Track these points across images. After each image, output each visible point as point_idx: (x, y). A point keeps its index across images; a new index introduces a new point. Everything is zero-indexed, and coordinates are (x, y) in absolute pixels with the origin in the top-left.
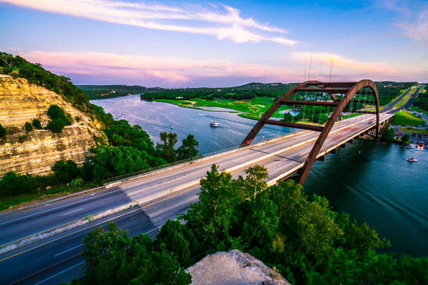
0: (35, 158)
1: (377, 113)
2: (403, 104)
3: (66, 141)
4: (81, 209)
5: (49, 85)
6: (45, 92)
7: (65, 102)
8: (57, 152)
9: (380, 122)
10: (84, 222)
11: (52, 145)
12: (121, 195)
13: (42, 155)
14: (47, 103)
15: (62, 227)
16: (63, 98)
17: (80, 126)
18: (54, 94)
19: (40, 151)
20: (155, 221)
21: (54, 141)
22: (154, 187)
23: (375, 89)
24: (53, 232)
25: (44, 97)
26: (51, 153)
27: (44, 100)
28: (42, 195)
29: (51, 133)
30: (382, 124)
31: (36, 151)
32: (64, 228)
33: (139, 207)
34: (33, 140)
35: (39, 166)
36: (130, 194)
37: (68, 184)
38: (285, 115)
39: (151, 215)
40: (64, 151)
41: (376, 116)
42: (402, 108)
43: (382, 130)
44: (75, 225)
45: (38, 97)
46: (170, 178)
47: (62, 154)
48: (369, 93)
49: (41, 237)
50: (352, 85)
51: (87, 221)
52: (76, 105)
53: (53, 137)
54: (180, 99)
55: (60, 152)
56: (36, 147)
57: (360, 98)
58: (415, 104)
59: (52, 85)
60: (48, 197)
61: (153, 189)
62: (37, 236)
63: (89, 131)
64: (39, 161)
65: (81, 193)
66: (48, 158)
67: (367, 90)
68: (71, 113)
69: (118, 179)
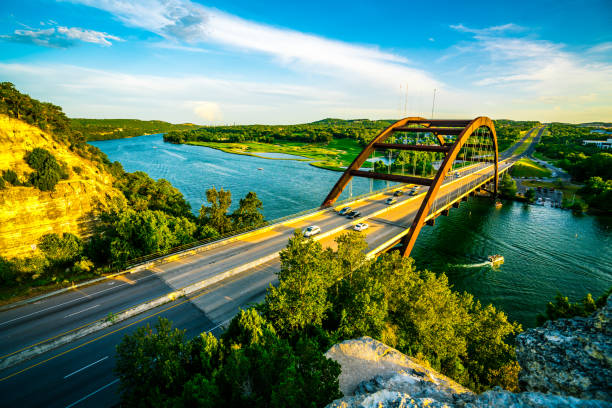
0: (12, 232)
1: (495, 162)
2: (524, 150)
3: (62, 204)
4: (95, 306)
5: (30, 117)
6: (23, 127)
7: (56, 144)
8: (47, 221)
9: (499, 173)
10: (105, 325)
11: (39, 211)
12: (156, 282)
13: (22, 226)
14: (28, 145)
15: (71, 334)
16: (53, 138)
17: (84, 181)
18: (38, 131)
19: (19, 220)
20: (213, 316)
21: (42, 205)
22: (204, 268)
23: (493, 129)
24: (57, 343)
25: (22, 135)
26: (38, 223)
27: (22, 141)
28: (27, 288)
29: (38, 191)
30: (500, 176)
31: (13, 219)
32: (74, 336)
33: (187, 298)
34: (8, 203)
35: (18, 244)
36: (169, 281)
37: (68, 270)
38: (376, 165)
39: (207, 309)
40: (58, 219)
41: (493, 165)
42: (523, 155)
43: (502, 182)
44: (91, 330)
45: (11, 135)
46: (227, 255)
47: (57, 224)
48: (486, 135)
49: (38, 351)
50: (467, 123)
51: (109, 323)
52: (75, 148)
53: (41, 198)
54: (224, 142)
55: (52, 221)
56: (12, 214)
57: (475, 141)
58: (539, 150)
59: (34, 117)
60: (39, 291)
61: (203, 272)
62: (32, 349)
63: (98, 189)
64: (17, 235)
65: (91, 282)
66: (33, 231)
67: (484, 131)
68: (67, 161)
69: (149, 259)
